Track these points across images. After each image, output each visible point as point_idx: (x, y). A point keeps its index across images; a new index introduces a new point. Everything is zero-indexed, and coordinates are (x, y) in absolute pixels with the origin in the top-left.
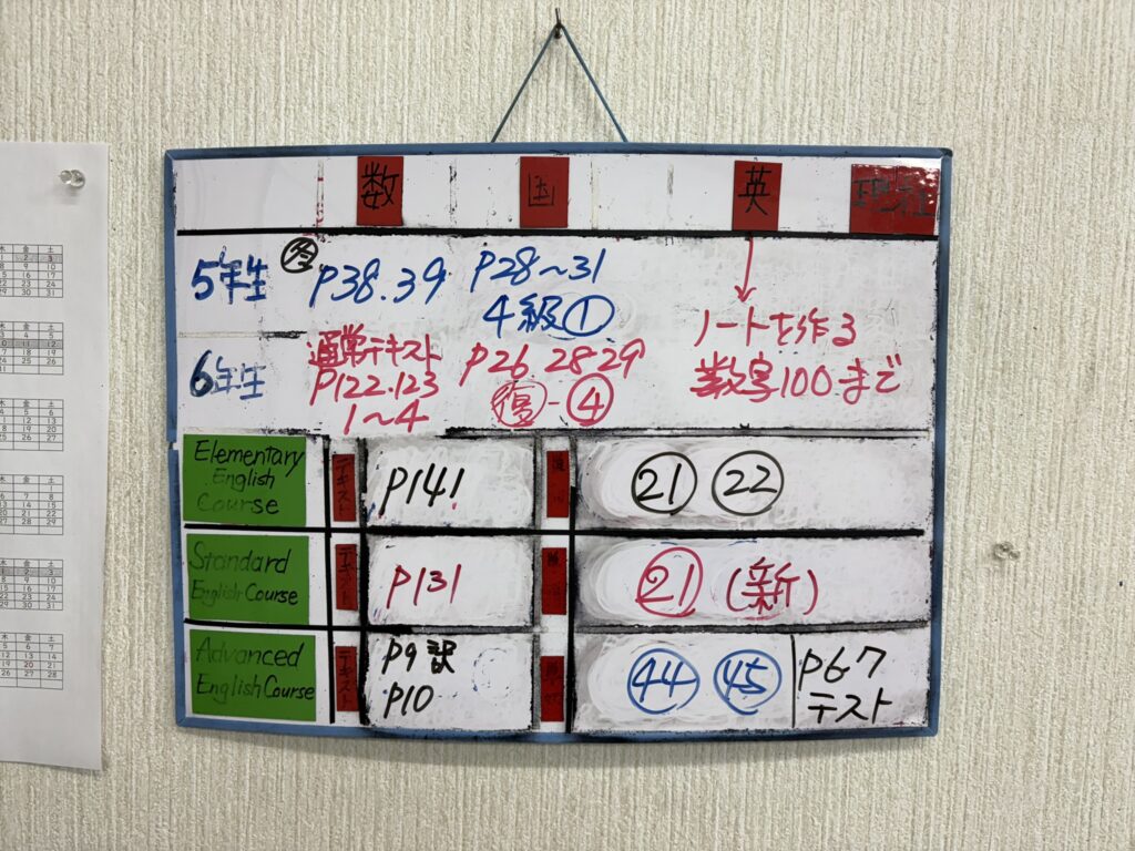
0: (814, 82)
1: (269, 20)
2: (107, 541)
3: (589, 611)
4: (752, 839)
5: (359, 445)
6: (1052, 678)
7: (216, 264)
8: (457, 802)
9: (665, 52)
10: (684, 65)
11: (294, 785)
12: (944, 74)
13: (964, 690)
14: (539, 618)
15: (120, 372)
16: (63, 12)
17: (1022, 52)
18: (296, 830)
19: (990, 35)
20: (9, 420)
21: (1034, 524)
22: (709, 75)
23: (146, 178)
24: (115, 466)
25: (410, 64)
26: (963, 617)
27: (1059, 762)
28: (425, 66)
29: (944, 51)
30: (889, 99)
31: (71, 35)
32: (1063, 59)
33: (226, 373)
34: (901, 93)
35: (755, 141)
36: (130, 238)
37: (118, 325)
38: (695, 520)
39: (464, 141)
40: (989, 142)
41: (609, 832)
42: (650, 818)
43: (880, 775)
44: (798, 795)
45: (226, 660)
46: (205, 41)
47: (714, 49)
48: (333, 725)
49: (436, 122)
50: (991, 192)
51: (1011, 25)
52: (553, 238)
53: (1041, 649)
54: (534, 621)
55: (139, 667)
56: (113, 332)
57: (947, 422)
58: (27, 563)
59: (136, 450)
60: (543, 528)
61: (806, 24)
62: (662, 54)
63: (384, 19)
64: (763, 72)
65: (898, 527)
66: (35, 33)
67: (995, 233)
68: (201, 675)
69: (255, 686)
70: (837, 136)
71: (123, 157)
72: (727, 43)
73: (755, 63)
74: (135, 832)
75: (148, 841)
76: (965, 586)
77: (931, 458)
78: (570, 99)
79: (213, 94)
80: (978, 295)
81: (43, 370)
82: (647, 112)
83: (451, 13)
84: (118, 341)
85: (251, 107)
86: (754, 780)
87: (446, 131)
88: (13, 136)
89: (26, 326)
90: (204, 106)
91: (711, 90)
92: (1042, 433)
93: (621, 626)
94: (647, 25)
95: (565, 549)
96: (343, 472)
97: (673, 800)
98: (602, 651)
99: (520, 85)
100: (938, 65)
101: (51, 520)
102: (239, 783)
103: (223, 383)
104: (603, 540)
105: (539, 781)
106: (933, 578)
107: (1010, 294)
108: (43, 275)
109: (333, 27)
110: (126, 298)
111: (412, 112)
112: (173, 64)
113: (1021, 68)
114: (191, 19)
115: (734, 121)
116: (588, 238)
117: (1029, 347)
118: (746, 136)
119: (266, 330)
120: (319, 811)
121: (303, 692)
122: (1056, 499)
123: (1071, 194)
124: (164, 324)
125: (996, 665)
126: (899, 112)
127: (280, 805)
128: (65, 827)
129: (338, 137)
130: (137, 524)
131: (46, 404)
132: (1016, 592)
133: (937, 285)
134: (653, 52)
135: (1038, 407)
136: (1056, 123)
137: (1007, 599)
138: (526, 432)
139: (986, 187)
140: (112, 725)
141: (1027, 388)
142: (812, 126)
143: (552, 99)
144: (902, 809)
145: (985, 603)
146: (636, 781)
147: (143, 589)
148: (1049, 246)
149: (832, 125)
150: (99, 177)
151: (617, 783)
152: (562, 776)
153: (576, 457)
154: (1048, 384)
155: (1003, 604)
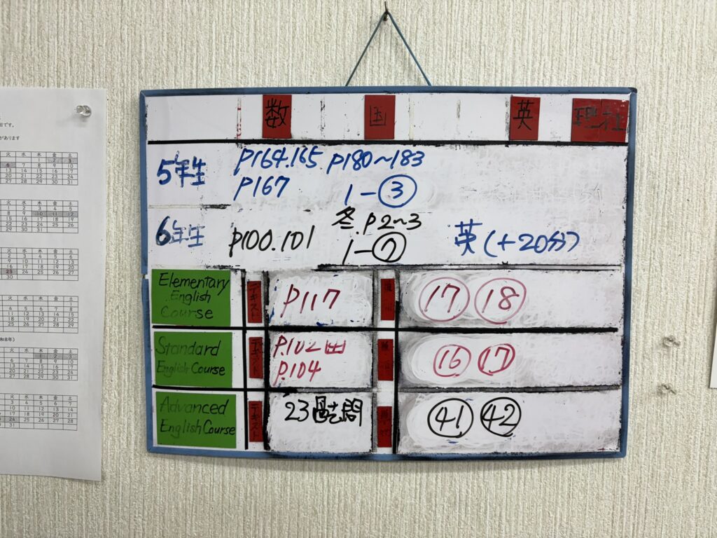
0: (547, 46)
1: (205, 11)
2: (105, 337)
3: (407, 378)
4: (510, 526)
5: (264, 276)
6: (701, 422)
7: (172, 162)
8: (323, 502)
9: (453, 29)
10: (465, 37)
11: (221, 490)
12: (628, 41)
13: (645, 430)
14: (376, 383)
15: (113, 231)
16: (77, 8)
17: (677, 27)
18: (222, 519)
19: (657, 16)
20: (45, 262)
21: (689, 324)
22: (480, 42)
23: (129, 110)
24: (109, 290)
25: (293, 37)
26: (644, 383)
27: (706, 476)
28: (302, 39)
29: (628, 26)
30: (594, 56)
31: (82, 22)
32: (703, 30)
33: (179, 231)
34: (602, 53)
35: (509, 84)
36: (119, 147)
37: (112, 202)
38: (474, 322)
39: (327, 85)
40: (658, 83)
41: (419, 521)
42: (445, 512)
43: (591, 485)
44: (539, 497)
45: (179, 411)
46: (166, 25)
47: (484, 26)
48: (247, 450)
49: (310, 74)
50: (659, 114)
51: (670, 10)
52: (385, 145)
53: (693, 404)
54: (373, 384)
55: (124, 416)
56: (109, 206)
57: (633, 260)
58: (56, 351)
59: (122, 280)
60: (379, 326)
61: (541, 11)
62: (451, 30)
63: (277, 9)
64: (515, 41)
65: (601, 326)
66: (60, 21)
67: (662, 140)
68: (163, 420)
69: (198, 426)
70: (561, 80)
71: (115, 97)
72: (491, 23)
73: (509, 34)
74: (121, 520)
75: (129, 526)
76: (645, 364)
77: (622, 283)
78: (393, 58)
79: (171, 58)
80: (652, 180)
81: (66, 230)
82: (442, 66)
83: (319, 6)
84: (111, 212)
85: (195, 65)
86: (511, 488)
87: (316, 79)
88: (46, 85)
89: (55, 203)
90: (165, 65)
91: (482, 52)
92: (693, 266)
93: (427, 388)
94: (441, 12)
95: (392, 340)
96: (254, 292)
97: (460, 500)
98: (416, 403)
99: (363, 50)
100: (625, 35)
101: (71, 324)
102: (186, 490)
103: (177, 237)
104: (416, 334)
105: (375, 488)
106: (623, 358)
107: (672, 179)
108: (65, 171)
109: (245, 15)
110: (116, 185)
111: (294, 68)
112: (145, 39)
113: (677, 37)
114: (157, 11)
115: (496, 71)
116: (407, 145)
117: (684, 212)
118: (504, 81)
119: (204, 204)
120: (236, 507)
121: (228, 430)
122: (702, 309)
123: (709, 116)
124: (139, 201)
125: (665, 415)
126: (600, 64)
127: (212, 503)
128: (77, 517)
129: (248, 83)
130: (123, 327)
131: (68, 252)
132: (678, 368)
133: (627, 174)
134: (445, 28)
135: (690, 250)
136: (699, 71)
137: (672, 372)
138: (368, 267)
139: (656, 111)
140: (107, 452)
141: (683, 238)
142: (546, 74)
143: (382, 59)
144: (605, 506)
145: (658, 375)
146: (436, 489)
147: (127, 367)
148: (696, 147)
149: (558, 73)
150: (101, 110)
151: (425, 490)
152: (389, 485)
153: (399, 283)
154: (697, 235)
155: (669, 375)
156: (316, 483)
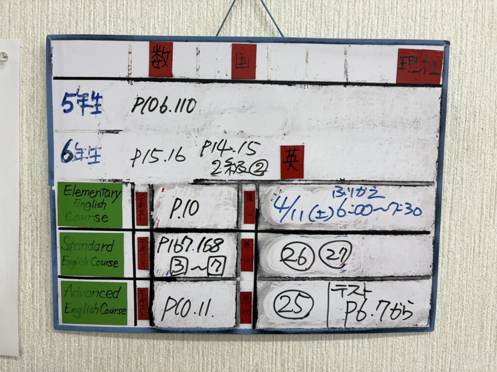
0: (374, 7)
2: (20, 240)
3: (264, 270)
5: (150, 188)
6: (492, 301)
8: (199, 368)
11: (116, 361)
13: (450, 307)
14: (240, 273)
15: (26, 154)
21: (483, 225)
22: (322, 4)
23: (39, 56)
24: (23, 202)
26: (449, 271)
30: (410, 16)
33: (80, 151)
34: (416, 13)
35: (345, 37)
36: (31, 86)
37: (25, 130)
38: (317, 225)
40: (459, 37)
43: (409, 350)
44: (369, 361)
45: (80, 296)
48: (136, 327)
49: (186, 28)
50: (460, 62)
52: (248, 84)
53: (486, 287)
54: (237, 274)
55: (37, 303)
59: (34, 193)
60: (242, 229)
65: (417, 230)
67: (462, 82)
69: (96, 308)
71: (27, 45)
76: (450, 256)
78: (253, 16)
79: (72, 13)
80: (455, 113)
82: (291, 23)
84: (25, 139)
85: (92, 20)
86: (347, 354)
87: (191, 32)
90: (68, 19)
91: (323, 11)
92: (486, 180)
93: (280, 277)
95: (253, 239)
96: (141, 201)
97: (307, 365)
98: (271, 289)
99: (228, 10)
102: (89, 361)
103: (79, 156)
104: (271, 235)
105: (240, 357)
106: (434, 255)
107: (470, 112)
110: (28, 116)
111: (174, 23)
115: (334, 27)
116: (265, 85)
117: (480, 138)
118: (340, 34)
119: (101, 129)
121: (121, 311)
122: (493, 213)
125: (465, 295)
126: (415, 22)
130: (35, 231)
132: (475, 259)
135: (484, 168)
136: (491, 29)
137: (470, 262)
138: (234, 182)
139: (458, 59)
140: (24, 333)
141: (479, 159)
142: (373, 29)
143: (243, 16)
144: (419, 367)
145: (460, 264)
146: (288, 356)
147: (39, 264)
148: (488, 88)
149: (383, 29)
150: (15, 56)
151: (279, 357)
152: (251, 355)
153: (259, 194)
154: (489, 156)
155: (468, 265)
156: (193, 354)
